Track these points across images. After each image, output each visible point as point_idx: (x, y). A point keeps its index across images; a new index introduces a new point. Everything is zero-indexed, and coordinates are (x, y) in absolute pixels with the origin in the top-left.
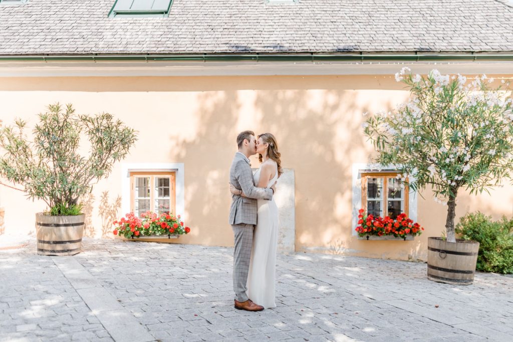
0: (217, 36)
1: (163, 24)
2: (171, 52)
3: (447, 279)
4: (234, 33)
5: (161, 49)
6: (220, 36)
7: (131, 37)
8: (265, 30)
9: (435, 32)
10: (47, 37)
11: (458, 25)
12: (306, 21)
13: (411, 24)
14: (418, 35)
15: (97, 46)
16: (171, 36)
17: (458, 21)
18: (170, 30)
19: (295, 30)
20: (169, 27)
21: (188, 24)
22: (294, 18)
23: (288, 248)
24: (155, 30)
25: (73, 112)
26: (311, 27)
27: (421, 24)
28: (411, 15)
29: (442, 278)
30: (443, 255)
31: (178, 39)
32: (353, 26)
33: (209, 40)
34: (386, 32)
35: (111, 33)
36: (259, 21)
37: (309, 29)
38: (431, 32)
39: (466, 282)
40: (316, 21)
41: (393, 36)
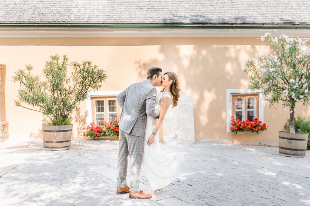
0: (144, 13)
1: (109, 5)
2: (118, 23)
3: (292, 155)
4: (154, 11)
5: (111, 21)
6: (146, 13)
7: (90, 12)
8: (173, 10)
9: (272, 12)
10: (35, 12)
11: (283, 8)
12: (196, 5)
13: (257, 7)
14: (262, 14)
15: (70, 18)
16: (116, 13)
17: (283, 6)
18: (114, 9)
19: (191, 10)
20: (113, 7)
21: (124, 5)
22: (188, 2)
23: (191, 140)
24: (105, 9)
25: (67, 60)
26: (200, 8)
27: (262, 7)
28: (256, 2)
29: (289, 154)
30: (290, 141)
31: (120, 15)
32: (224, 8)
33: (140, 15)
34: (244, 12)
35: (76, 10)
36: (168, 4)
37: (199, 10)
38: (270, 12)
39: (302, 156)
40: (201, 4)
41: (248, 14)
